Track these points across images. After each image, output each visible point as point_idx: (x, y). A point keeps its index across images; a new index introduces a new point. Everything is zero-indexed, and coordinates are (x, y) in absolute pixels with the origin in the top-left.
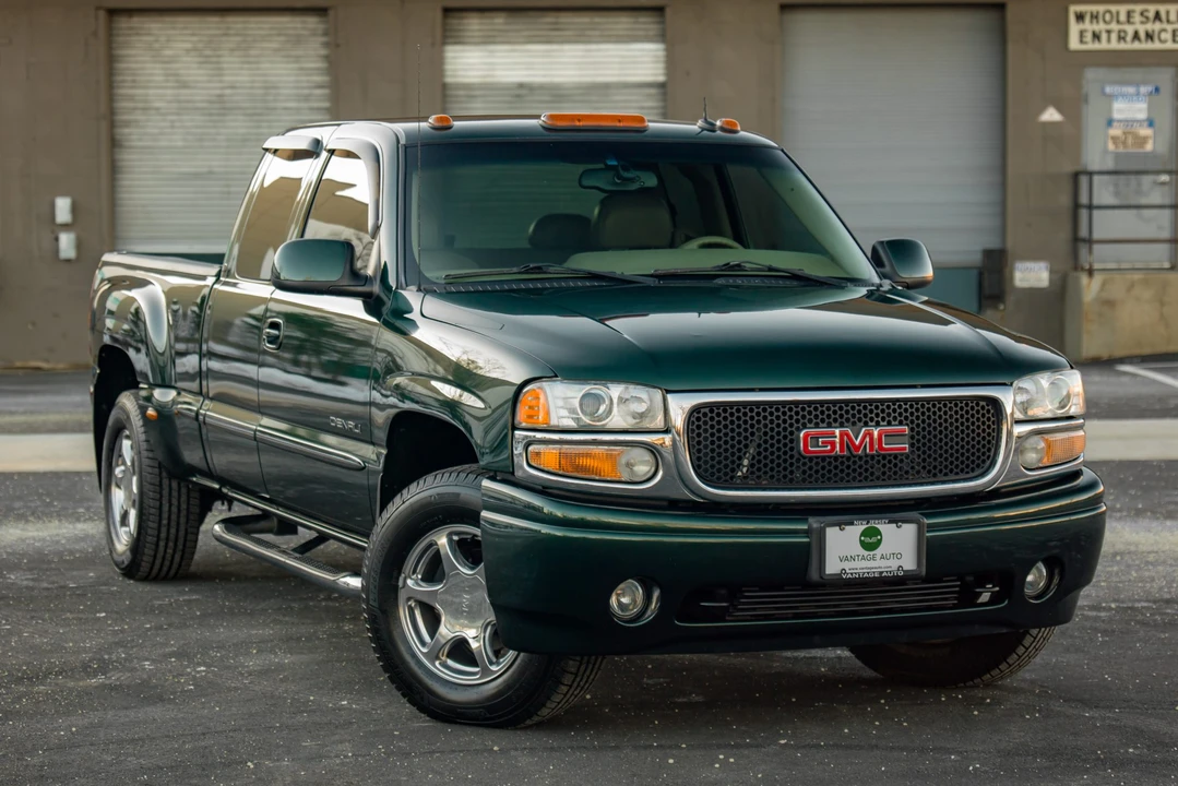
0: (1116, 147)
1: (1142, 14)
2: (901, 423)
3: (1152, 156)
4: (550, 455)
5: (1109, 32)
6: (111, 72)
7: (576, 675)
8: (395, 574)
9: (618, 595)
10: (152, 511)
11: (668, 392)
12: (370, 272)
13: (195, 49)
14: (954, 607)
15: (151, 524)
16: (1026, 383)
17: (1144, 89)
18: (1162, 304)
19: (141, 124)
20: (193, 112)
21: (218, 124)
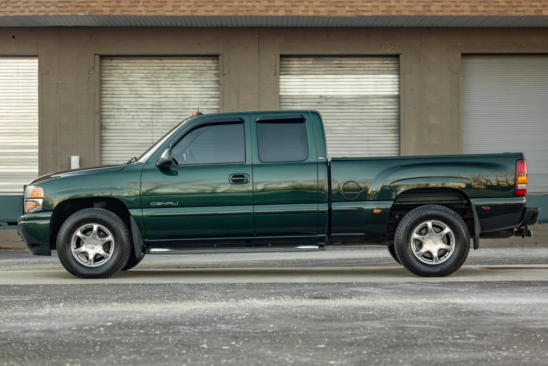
6: (101, 89)
19: (116, 117)
20: (144, 110)
21: (158, 117)
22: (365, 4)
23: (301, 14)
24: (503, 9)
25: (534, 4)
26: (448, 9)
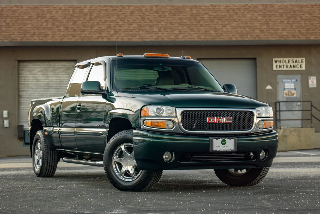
0: (286, 96)
1: (292, 61)
2: (230, 116)
3: (296, 98)
4: (149, 123)
5: (284, 65)
6: (19, 77)
7: (155, 177)
8: (112, 156)
9: (165, 156)
10: (46, 159)
11: (176, 108)
12: (104, 88)
13: (41, 71)
14: (244, 160)
15: (45, 162)
16: (259, 109)
17: (293, 80)
18: (299, 136)
19: (26, 91)
20: (40, 88)
21: (47, 91)
22: (146, 35)
23: (115, 40)
24: (213, 37)
25: (229, 35)
26: (187, 37)
